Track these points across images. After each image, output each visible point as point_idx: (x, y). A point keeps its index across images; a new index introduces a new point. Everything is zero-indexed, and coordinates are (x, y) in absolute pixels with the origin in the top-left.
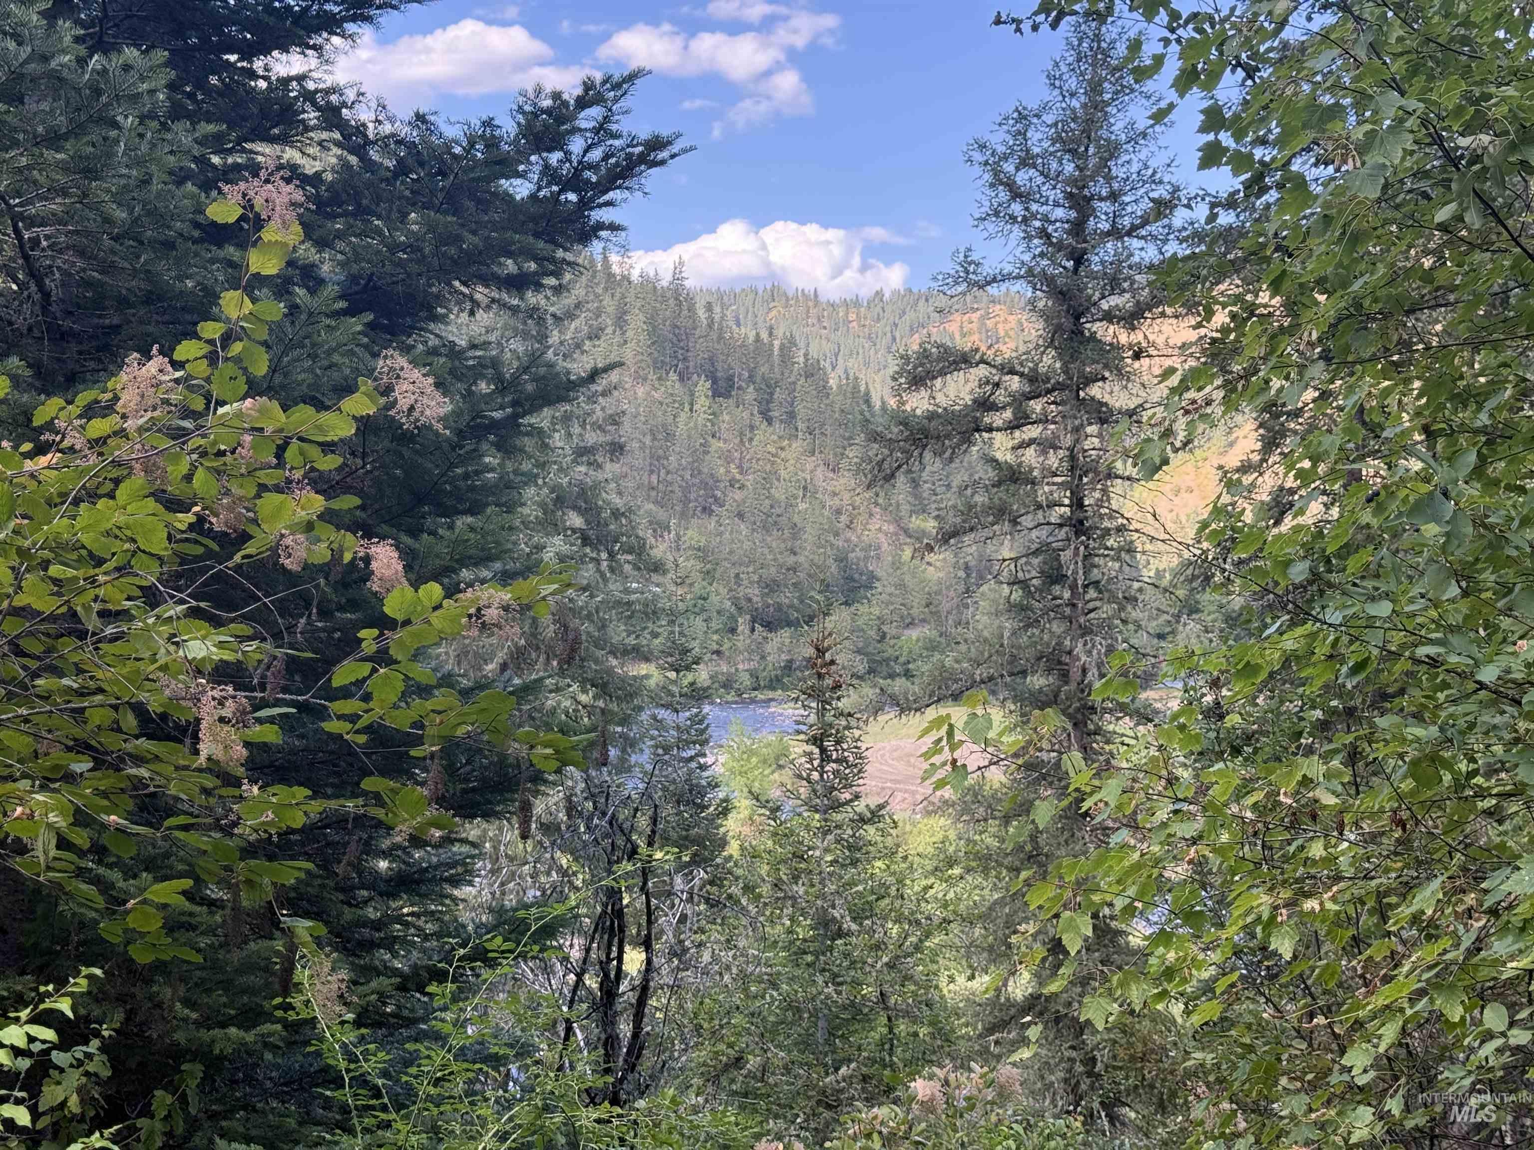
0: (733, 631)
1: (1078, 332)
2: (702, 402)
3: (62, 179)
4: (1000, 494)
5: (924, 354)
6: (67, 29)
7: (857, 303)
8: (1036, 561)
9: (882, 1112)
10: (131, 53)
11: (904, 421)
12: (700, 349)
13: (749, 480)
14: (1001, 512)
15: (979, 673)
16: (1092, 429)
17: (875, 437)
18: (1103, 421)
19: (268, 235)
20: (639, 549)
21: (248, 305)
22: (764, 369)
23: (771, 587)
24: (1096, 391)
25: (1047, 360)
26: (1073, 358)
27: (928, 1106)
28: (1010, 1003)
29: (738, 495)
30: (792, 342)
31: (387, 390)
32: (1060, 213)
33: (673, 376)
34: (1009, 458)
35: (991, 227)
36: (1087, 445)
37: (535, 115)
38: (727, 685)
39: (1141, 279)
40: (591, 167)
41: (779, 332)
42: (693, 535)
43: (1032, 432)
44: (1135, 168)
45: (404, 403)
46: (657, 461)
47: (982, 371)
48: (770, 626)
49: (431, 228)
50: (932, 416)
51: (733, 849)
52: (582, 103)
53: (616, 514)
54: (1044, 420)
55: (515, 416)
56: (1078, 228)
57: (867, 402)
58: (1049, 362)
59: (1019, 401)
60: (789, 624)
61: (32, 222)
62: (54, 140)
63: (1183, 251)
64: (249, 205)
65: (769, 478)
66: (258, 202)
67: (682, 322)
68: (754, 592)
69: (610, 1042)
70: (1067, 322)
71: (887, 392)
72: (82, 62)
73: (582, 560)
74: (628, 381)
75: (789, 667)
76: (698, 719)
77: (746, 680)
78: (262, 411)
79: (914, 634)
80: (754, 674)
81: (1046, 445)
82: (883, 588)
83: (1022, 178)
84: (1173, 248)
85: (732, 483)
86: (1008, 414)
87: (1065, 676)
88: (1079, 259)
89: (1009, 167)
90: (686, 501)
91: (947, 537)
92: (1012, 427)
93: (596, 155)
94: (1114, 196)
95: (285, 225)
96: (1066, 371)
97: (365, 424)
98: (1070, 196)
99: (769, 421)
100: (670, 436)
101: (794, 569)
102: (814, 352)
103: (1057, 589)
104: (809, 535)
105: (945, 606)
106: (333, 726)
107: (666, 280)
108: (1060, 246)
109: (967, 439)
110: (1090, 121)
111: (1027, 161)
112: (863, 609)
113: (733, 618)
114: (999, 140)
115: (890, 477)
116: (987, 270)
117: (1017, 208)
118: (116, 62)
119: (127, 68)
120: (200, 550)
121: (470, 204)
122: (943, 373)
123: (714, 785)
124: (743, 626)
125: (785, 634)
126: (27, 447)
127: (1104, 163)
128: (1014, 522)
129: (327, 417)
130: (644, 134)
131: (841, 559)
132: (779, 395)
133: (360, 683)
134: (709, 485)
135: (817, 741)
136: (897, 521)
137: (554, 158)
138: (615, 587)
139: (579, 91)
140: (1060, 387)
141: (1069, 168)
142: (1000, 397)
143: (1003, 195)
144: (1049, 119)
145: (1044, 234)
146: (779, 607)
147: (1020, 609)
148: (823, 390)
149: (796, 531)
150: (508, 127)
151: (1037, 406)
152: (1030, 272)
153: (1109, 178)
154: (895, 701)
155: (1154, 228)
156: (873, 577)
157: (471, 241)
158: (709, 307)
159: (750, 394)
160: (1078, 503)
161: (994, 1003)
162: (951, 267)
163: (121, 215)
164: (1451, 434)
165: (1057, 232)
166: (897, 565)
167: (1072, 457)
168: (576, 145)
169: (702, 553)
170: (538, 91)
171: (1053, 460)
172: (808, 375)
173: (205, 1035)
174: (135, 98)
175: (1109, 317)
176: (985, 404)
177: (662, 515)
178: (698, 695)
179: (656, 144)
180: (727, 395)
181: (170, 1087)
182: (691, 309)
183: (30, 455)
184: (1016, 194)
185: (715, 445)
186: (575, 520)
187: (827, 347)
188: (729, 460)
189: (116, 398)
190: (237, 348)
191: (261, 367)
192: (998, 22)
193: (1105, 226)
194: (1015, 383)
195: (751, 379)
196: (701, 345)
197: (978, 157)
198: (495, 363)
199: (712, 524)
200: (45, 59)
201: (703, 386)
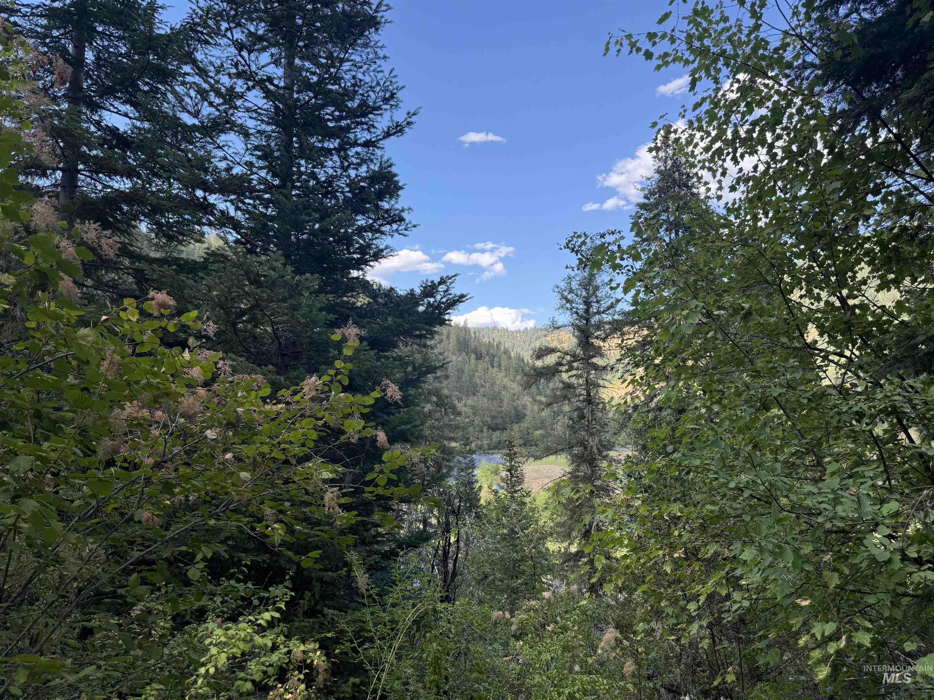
0: (482, 431)
1: (587, 342)
2: (473, 361)
3: (286, 311)
4: (565, 392)
5: (540, 349)
6: (289, 268)
7: (519, 331)
8: (576, 413)
9: (533, 603)
10: (308, 275)
11: (534, 369)
12: (472, 345)
13: (487, 385)
14: (565, 397)
15: (559, 447)
16: (593, 372)
17: (526, 375)
18: (596, 370)
19: (349, 344)
20: (454, 408)
21: (343, 364)
22: (491, 351)
23: (493, 418)
24: (594, 360)
25: (578, 351)
26: (586, 350)
27: (549, 601)
28: (571, 554)
29: (483, 389)
30: (500, 343)
31: (384, 391)
32: (581, 306)
33: (464, 354)
34: (567, 380)
35: (561, 311)
36: (591, 377)
37: (425, 287)
38: (480, 448)
39: (607, 327)
40: (443, 303)
41: (496, 340)
42: (470, 402)
43: (574, 372)
44: (604, 293)
45: (389, 394)
46: (459, 378)
47: (558, 354)
48: (494, 430)
49: (395, 322)
50: (543, 368)
51: (482, 502)
52: (440, 283)
53: (447, 397)
54: (577, 369)
55: (419, 378)
56: (587, 311)
57: (523, 361)
58: (579, 351)
59: (570, 363)
60: (499, 429)
61: (277, 323)
62: (284, 300)
63: (620, 318)
64: (343, 335)
65: (493, 384)
66: (347, 334)
67: (467, 337)
68: (489, 419)
69: (446, 573)
70: (584, 339)
71: (529, 358)
72: (293, 278)
73: (436, 412)
74: (450, 355)
75: (499, 442)
76: (472, 460)
77: (486, 447)
78: (346, 397)
79: (538, 432)
80: (488, 445)
81: (578, 377)
82: (529, 418)
83: (570, 297)
84: (616, 317)
85: (482, 386)
86: (567, 367)
87: (586, 448)
88: (588, 320)
89: (566, 293)
90: (468, 391)
91: (549, 405)
92: (567, 371)
93: (444, 300)
94: (598, 302)
95: (354, 341)
96: (584, 353)
97: (377, 399)
98: (584, 302)
99: (493, 367)
100: (463, 372)
101: (501, 412)
102: (507, 346)
103: (583, 421)
104: (505, 402)
105: (548, 424)
106: (366, 495)
107: (462, 325)
108: (582, 317)
109: (553, 375)
110: (590, 280)
111: (571, 291)
112: (522, 425)
113: (482, 427)
114: (563, 285)
115: (530, 387)
116: (560, 324)
117: (568, 305)
118: (303, 277)
119: (307, 279)
120: (325, 434)
121: (406, 315)
122: (546, 355)
123: (477, 482)
124: (485, 429)
125: (498, 433)
126: (274, 401)
127: (594, 292)
128: (569, 400)
129: (366, 398)
130: (458, 294)
131: (515, 409)
132: (496, 359)
133: (374, 480)
134: (475, 386)
135: (509, 471)
136: (533, 398)
137: (432, 300)
138: (446, 419)
139: (439, 280)
140: (582, 359)
141: (584, 293)
142: (564, 362)
143: (564, 301)
144: (578, 279)
145: (577, 313)
146: (496, 424)
147: (571, 427)
148: (510, 358)
149: (502, 401)
150: (418, 291)
151: (575, 364)
152: (573, 324)
153: (596, 297)
154: (533, 456)
155: (611, 311)
156: (525, 415)
157: (407, 326)
158: (475, 333)
159: (487, 359)
160: (589, 394)
161: (565, 553)
162: (549, 323)
163: (303, 320)
164: (711, 392)
165: (581, 312)
166: (532, 411)
167: (587, 381)
168: (438, 297)
169: (473, 407)
170: (427, 281)
171: (581, 381)
172: (505, 353)
173: (321, 574)
174: (308, 288)
175: (597, 338)
176: (560, 364)
177: (460, 395)
178: (471, 452)
179: (462, 296)
180: (480, 359)
181: (310, 590)
182: (470, 333)
183: (275, 404)
184: (568, 301)
185: (477, 374)
186: (434, 399)
187: (510, 344)
188: (481, 379)
189: (302, 389)
190: (339, 377)
191: (346, 382)
192: (567, 267)
193: (595, 311)
194: (568, 358)
195: (488, 354)
196: (472, 344)
197: (556, 290)
198: (413, 363)
199: (476, 398)
200: (283, 277)
201: (473, 356)
